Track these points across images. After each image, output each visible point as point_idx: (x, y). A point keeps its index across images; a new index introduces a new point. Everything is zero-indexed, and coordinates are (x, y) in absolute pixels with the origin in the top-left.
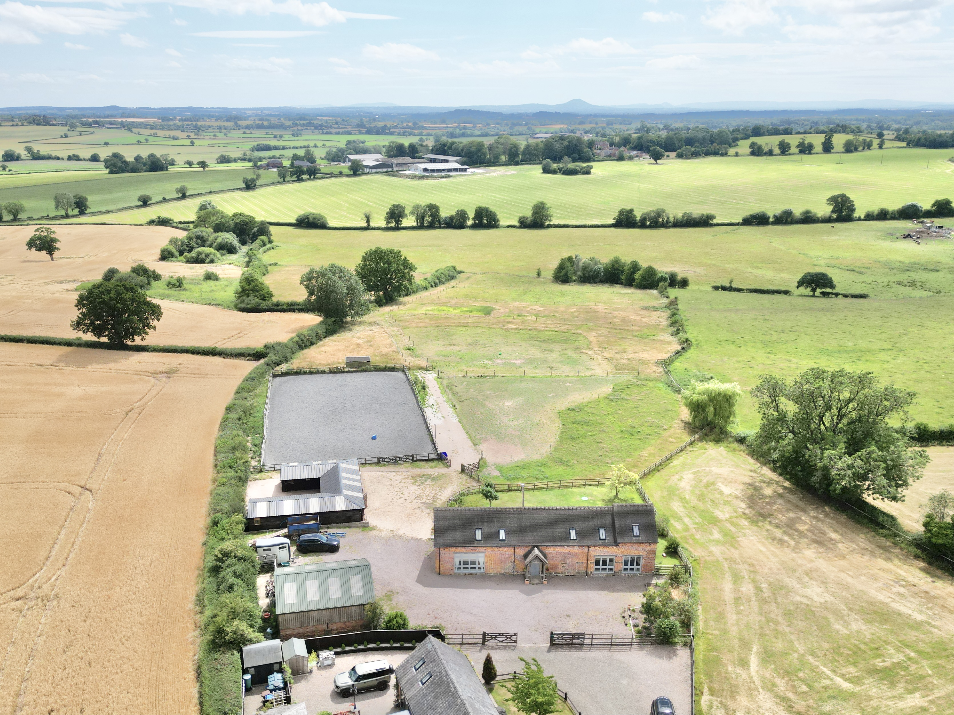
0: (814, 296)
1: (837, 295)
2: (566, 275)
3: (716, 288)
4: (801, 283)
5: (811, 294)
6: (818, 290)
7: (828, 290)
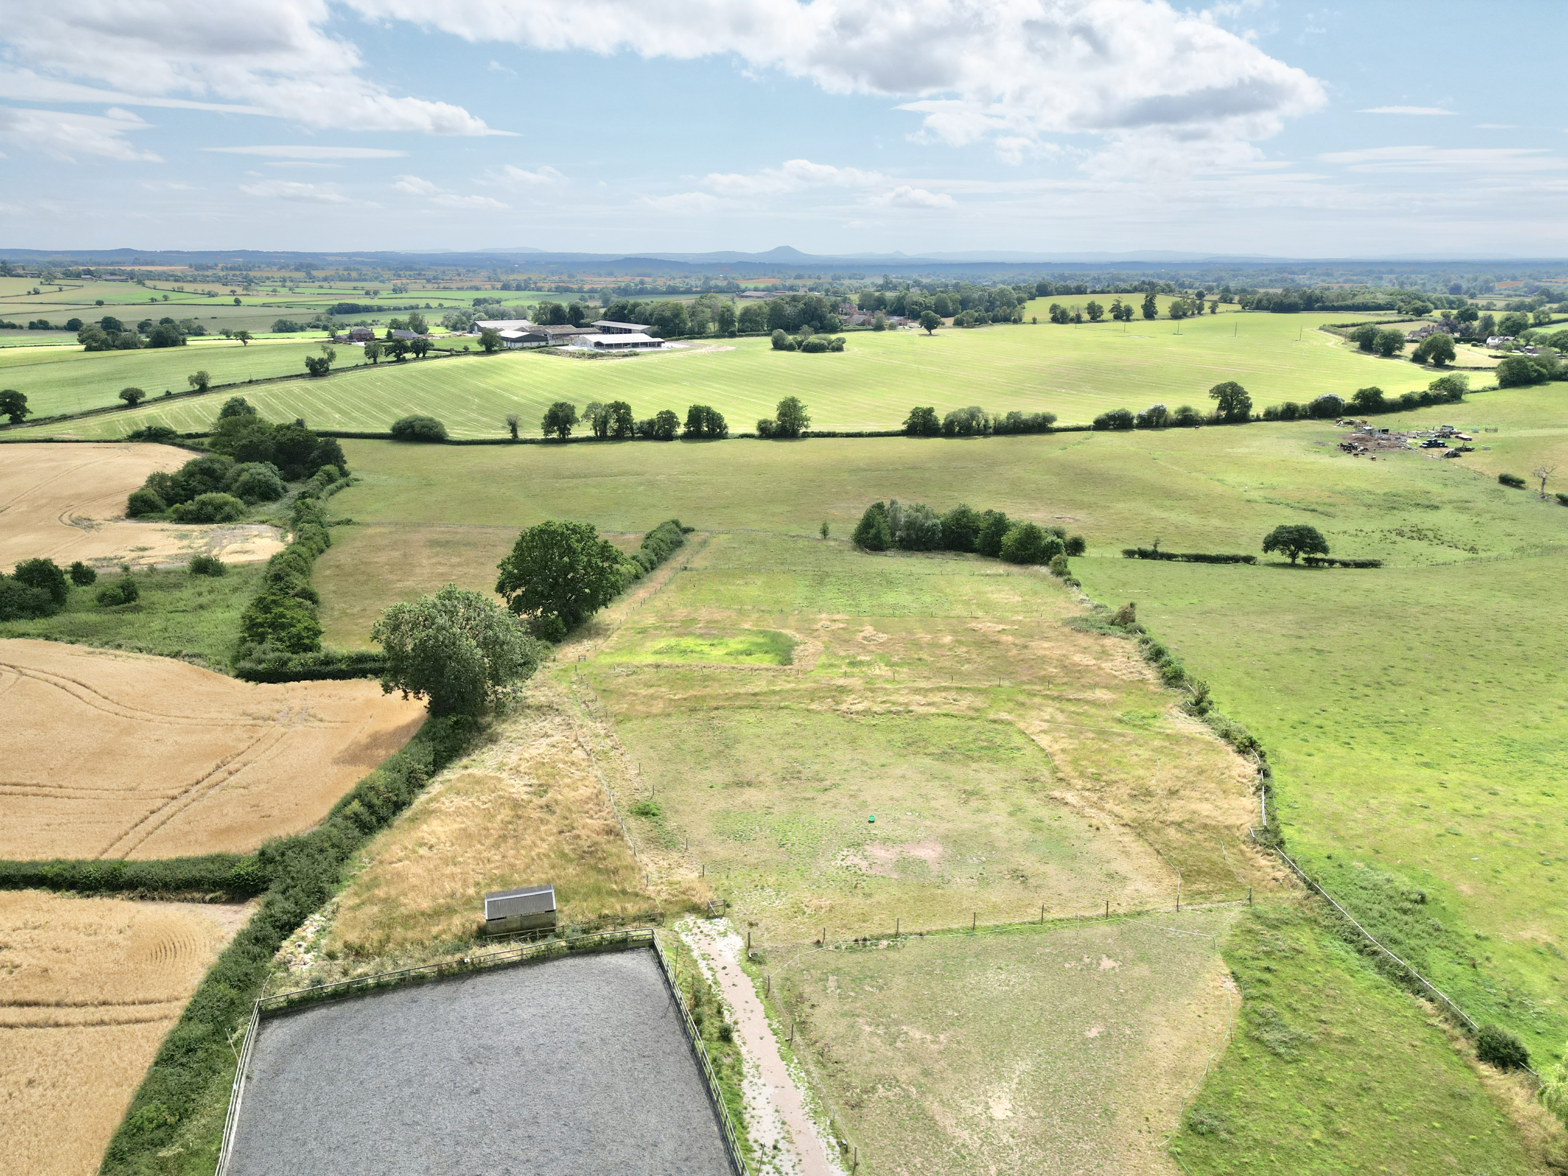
0: (1293, 565)
1: (1332, 562)
2: (877, 536)
3: (1130, 554)
4: (1270, 544)
5: (1289, 560)
6: (1302, 555)
7: (1320, 555)
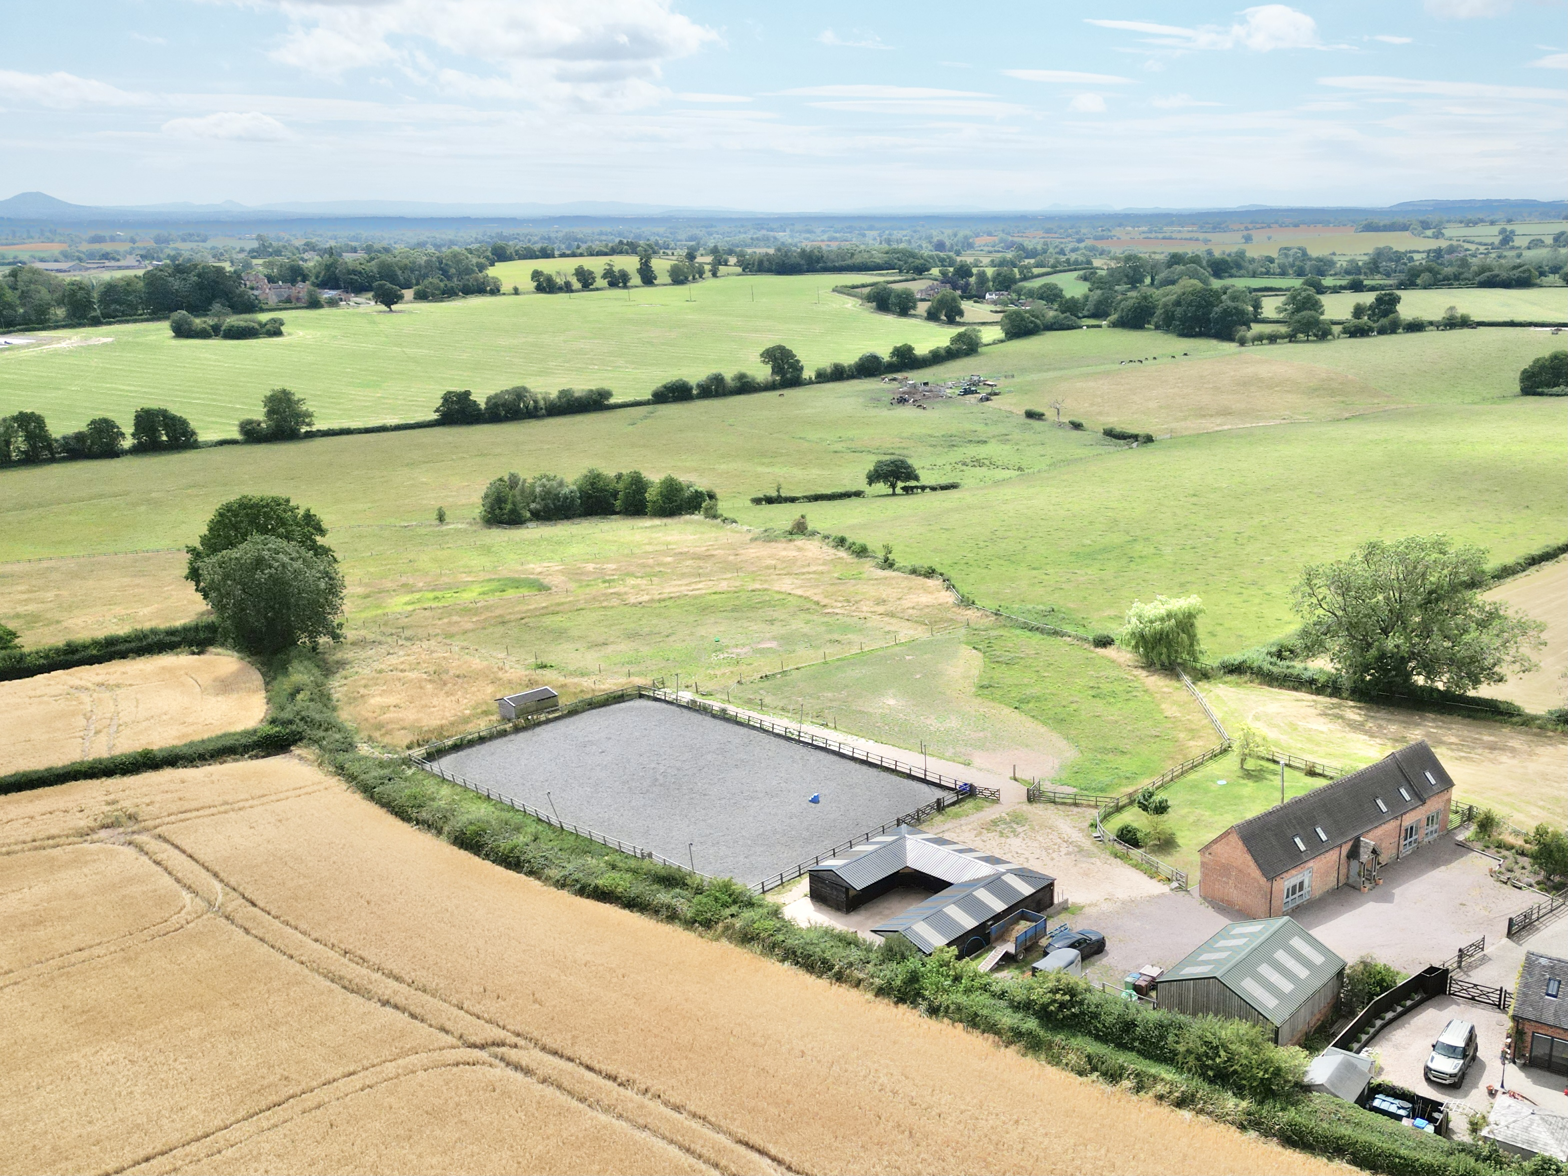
0: (894, 494)
1: (923, 488)
3: (757, 501)
4: (873, 478)
5: (890, 491)
6: (900, 484)
7: (913, 483)
